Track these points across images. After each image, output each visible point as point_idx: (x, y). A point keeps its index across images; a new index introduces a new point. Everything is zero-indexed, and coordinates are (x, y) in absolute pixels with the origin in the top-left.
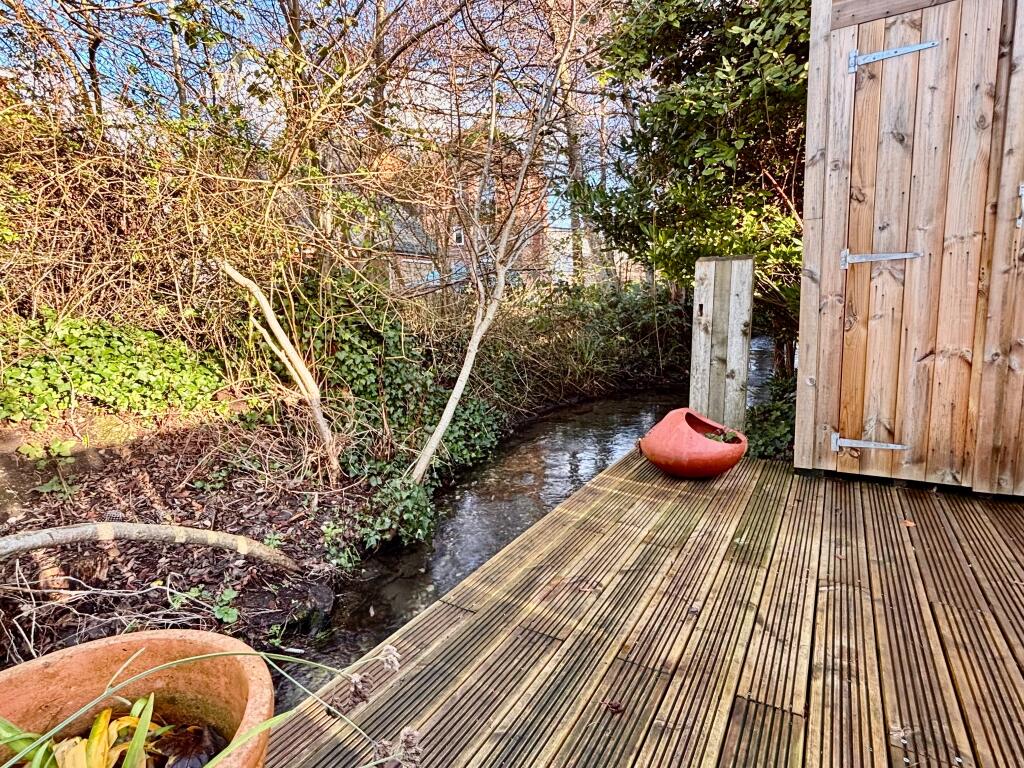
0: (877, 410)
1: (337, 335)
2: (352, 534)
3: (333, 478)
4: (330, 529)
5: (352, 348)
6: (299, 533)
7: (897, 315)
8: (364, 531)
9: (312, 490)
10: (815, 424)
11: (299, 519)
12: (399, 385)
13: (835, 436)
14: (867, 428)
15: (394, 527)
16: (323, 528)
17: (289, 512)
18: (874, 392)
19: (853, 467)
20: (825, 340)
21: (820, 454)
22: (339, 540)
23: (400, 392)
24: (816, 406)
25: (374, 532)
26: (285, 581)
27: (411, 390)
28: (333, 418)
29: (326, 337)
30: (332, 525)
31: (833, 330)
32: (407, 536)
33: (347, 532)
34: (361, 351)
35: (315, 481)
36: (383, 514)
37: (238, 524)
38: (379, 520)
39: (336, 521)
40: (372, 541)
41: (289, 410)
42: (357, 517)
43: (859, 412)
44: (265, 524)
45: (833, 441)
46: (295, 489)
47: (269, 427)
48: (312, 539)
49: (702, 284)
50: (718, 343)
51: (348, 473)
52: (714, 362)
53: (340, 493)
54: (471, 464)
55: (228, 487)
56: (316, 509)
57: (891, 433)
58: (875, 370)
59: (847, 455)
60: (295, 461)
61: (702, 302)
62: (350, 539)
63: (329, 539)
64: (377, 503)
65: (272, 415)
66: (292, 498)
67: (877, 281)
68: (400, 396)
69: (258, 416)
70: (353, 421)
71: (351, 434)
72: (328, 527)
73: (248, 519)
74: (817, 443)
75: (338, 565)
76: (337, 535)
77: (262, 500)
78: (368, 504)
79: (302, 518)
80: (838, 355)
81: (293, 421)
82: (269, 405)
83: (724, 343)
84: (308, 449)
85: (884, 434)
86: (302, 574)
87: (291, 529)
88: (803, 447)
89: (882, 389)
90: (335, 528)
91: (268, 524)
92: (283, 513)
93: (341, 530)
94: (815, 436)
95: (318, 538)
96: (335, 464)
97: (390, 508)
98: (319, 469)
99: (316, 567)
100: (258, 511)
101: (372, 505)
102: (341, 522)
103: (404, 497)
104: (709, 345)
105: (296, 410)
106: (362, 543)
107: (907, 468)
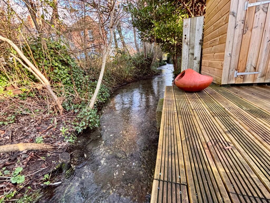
0: (251, 61)
1: (53, 64)
2: (72, 130)
3: (61, 112)
4: (63, 130)
5: (59, 69)
6: (51, 133)
7: (263, 25)
8: (76, 128)
9: (54, 117)
10: (230, 69)
11: (51, 128)
12: (78, 80)
13: (236, 72)
14: (247, 68)
15: (87, 124)
16: (61, 130)
17: (46, 126)
18: (251, 55)
19: (241, 82)
20: (236, 39)
21: (230, 79)
22: (67, 133)
23: (79, 82)
24: (230, 63)
25: (80, 128)
26: (48, 154)
27: (82, 82)
28: (57, 92)
29: (48, 65)
30: (64, 128)
31: (239, 35)
32: (92, 127)
33: (70, 129)
34: (63, 70)
35: (54, 114)
36: (82, 121)
37: (23, 135)
38: (81, 123)
39: (65, 126)
40: (80, 131)
41: (39, 91)
42: (73, 123)
43: (245, 63)
44: (36, 133)
45: (235, 74)
46: (47, 118)
47: (33, 98)
48: (57, 134)
49: (186, 27)
50: (191, 48)
51: (66, 109)
52: (190, 55)
53: (65, 116)
54: (104, 102)
55: (17, 121)
56: (57, 123)
57: (255, 68)
58: (252, 47)
59: (239, 78)
60: (45, 108)
61: (186, 34)
62: (72, 131)
63: (63, 133)
64: (79, 118)
65: (33, 94)
66: (47, 121)
67: (257, 13)
68: (79, 84)
69: (26, 94)
70: (64, 92)
71: (65, 97)
72: (62, 129)
73: (28, 132)
74: (230, 75)
75: (69, 142)
76: (66, 131)
77: (33, 124)
78: (76, 119)
79: (52, 127)
80: (240, 43)
81: (42, 95)
82: (30, 90)
83: (193, 48)
84: (49, 103)
85: (252, 69)
86: (55, 149)
87: (47, 133)
88: (225, 77)
89: (254, 54)
90: (65, 129)
91: (37, 132)
92: (43, 127)
93: (67, 129)
94: (229, 73)
95: (59, 133)
96: (61, 107)
97: (84, 119)
98: (55, 109)
99: (60, 145)
100: (32, 129)
101: (77, 119)
102: (67, 126)
103: (89, 114)
104: (188, 49)
105: (42, 91)
106: (76, 132)
107: (259, 79)
